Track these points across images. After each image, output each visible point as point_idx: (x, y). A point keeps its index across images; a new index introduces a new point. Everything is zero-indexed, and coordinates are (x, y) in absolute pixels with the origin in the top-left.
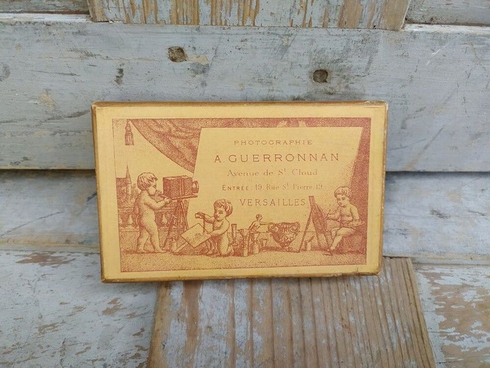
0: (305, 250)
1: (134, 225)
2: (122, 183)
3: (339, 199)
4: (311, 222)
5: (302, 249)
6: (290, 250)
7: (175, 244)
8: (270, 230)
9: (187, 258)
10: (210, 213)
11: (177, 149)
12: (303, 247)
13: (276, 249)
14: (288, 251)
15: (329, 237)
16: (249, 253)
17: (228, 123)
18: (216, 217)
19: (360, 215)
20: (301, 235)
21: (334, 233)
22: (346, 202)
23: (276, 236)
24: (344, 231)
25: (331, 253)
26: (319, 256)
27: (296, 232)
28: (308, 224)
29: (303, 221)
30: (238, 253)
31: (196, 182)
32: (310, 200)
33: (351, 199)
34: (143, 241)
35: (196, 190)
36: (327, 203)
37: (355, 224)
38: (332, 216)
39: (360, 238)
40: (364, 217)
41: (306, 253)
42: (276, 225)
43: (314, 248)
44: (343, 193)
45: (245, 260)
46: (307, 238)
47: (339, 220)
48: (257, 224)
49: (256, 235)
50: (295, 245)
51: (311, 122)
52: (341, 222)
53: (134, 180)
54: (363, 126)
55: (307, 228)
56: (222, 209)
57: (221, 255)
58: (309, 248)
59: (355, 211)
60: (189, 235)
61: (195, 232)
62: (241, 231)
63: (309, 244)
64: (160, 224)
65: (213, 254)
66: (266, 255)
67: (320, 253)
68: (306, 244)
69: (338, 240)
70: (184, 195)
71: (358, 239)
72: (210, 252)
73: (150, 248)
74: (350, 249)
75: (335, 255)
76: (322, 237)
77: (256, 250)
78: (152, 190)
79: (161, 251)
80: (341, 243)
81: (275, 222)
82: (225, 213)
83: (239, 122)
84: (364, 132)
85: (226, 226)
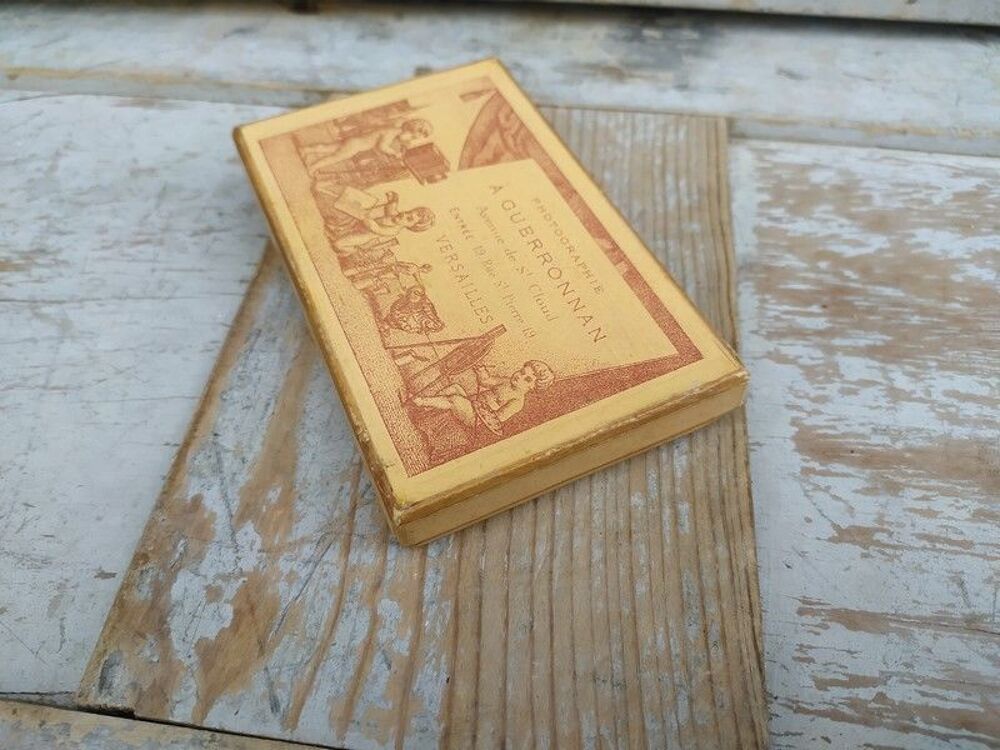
0: (394, 357)
1: (342, 134)
2: (403, 106)
3: (522, 372)
4: (454, 346)
5: (394, 353)
6: (383, 334)
7: (329, 183)
8: (409, 291)
9: (311, 203)
10: (402, 206)
11: (484, 143)
12: (399, 351)
13: (376, 312)
14: (380, 331)
15: (439, 385)
16: (352, 278)
17: (561, 182)
18: (400, 215)
19: (511, 421)
20: (422, 338)
21: (451, 390)
22: (524, 386)
23: (403, 303)
24: (463, 406)
25: (407, 403)
26: (391, 384)
27: (424, 330)
28: (449, 342)
29: (450, 332)
30: (344, 263)
31: (444, 177)
32: (496, 328)
33: (535, 391)
34: (321, 149)
35: (431, 180)
36: (504, 356)
37: (489, 419)
38: (484, 375)
39: (463, 441)
40: (511, 428)
41: (388, 360)
42: (423, 296)
43: (404, 371)
44: (539, 376)
45: (337, 276)
46: (419, 351)
47: (482, 389)
48: (413, 270)
49: (391, 275)
50: (397, 338)
51: (633, 277)
52: (478, 394)
53: (412, 115)
54: (681, 353)
55: (439, 343)
56: (416, 219)
57: (331, 242)
58: (401, 362)
59: (515, 408)
60: (352, 193)
61: (362, 200)
62: (389, 253)
63: (409, 358)
64: (356, 159)
65: (331, 232)
66: (360, 301)
67: (399, 383)
68: (406, 354)
69: (441, 403)
70: (417, 170)
71: (459, 438)
72: (332, 228)
73: (310, 158)
74: (430, 432)
75: (404, 411)
76: (435, 374)
77: (361, 285)
78: (407, 136)
79: (311, 172)
80: (436, 412)
81: (430, 293)
82: (411, 224)
83: (568, 192)
84: (673, 359)
85: (391, 232)
